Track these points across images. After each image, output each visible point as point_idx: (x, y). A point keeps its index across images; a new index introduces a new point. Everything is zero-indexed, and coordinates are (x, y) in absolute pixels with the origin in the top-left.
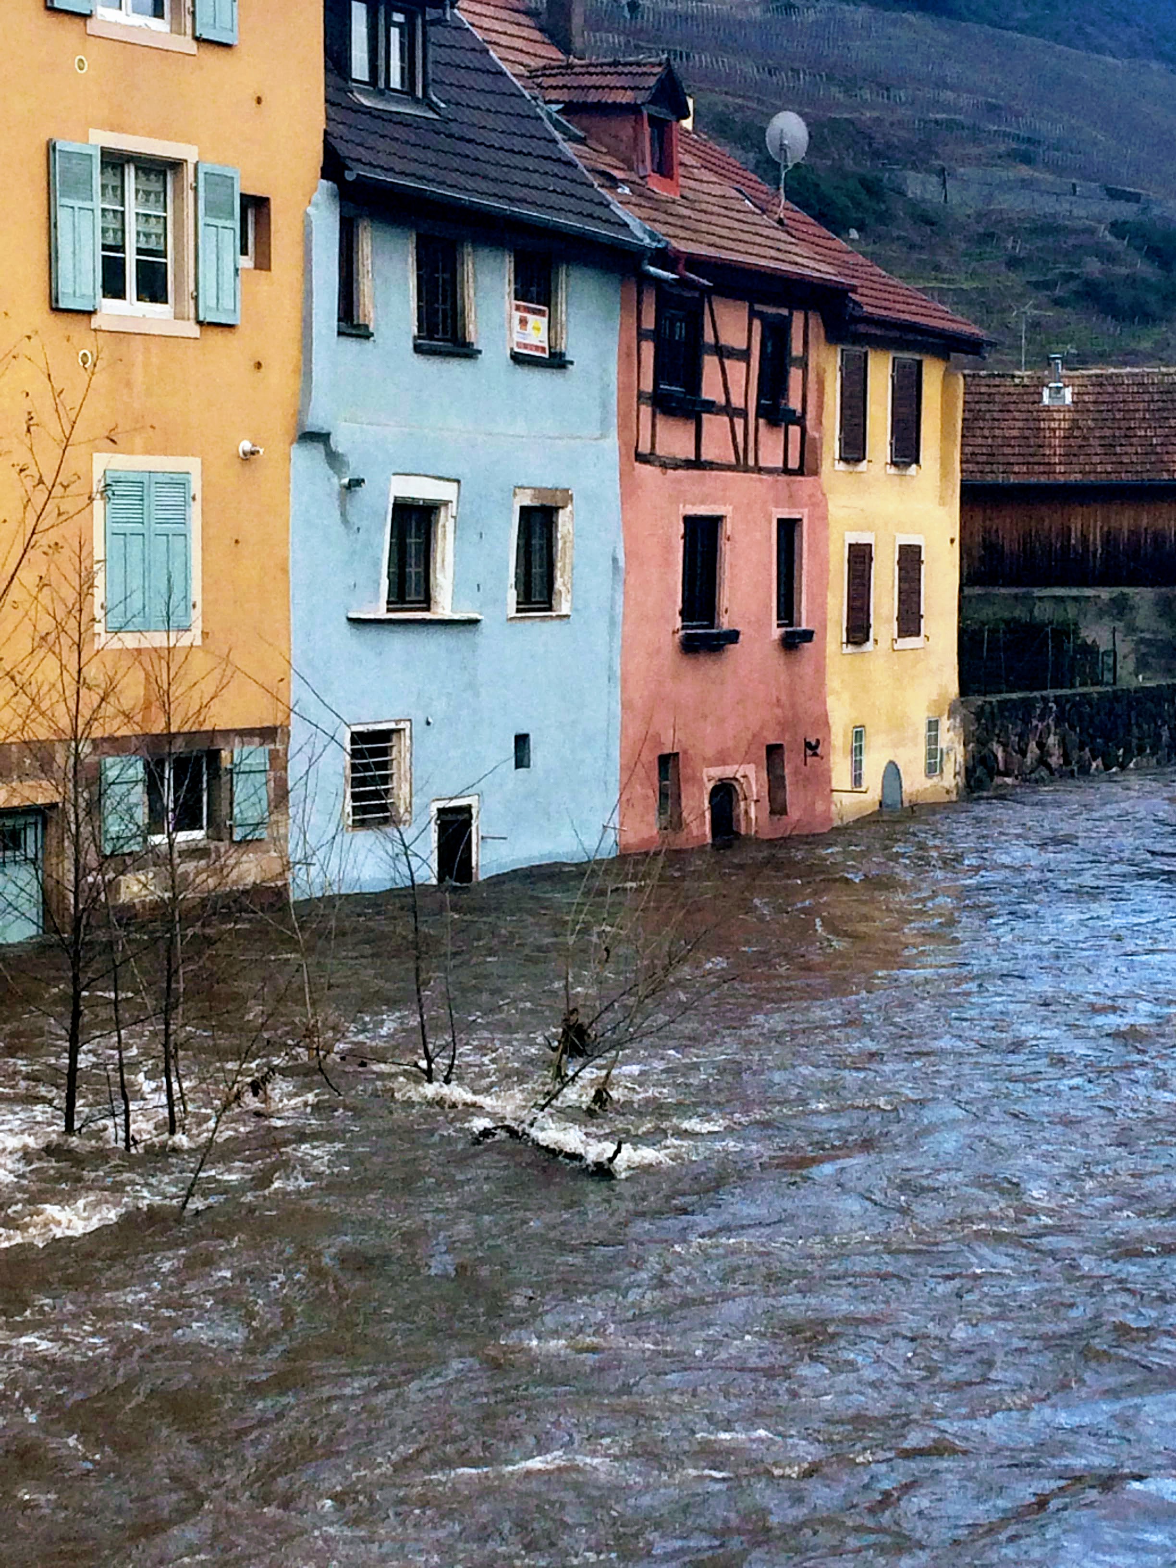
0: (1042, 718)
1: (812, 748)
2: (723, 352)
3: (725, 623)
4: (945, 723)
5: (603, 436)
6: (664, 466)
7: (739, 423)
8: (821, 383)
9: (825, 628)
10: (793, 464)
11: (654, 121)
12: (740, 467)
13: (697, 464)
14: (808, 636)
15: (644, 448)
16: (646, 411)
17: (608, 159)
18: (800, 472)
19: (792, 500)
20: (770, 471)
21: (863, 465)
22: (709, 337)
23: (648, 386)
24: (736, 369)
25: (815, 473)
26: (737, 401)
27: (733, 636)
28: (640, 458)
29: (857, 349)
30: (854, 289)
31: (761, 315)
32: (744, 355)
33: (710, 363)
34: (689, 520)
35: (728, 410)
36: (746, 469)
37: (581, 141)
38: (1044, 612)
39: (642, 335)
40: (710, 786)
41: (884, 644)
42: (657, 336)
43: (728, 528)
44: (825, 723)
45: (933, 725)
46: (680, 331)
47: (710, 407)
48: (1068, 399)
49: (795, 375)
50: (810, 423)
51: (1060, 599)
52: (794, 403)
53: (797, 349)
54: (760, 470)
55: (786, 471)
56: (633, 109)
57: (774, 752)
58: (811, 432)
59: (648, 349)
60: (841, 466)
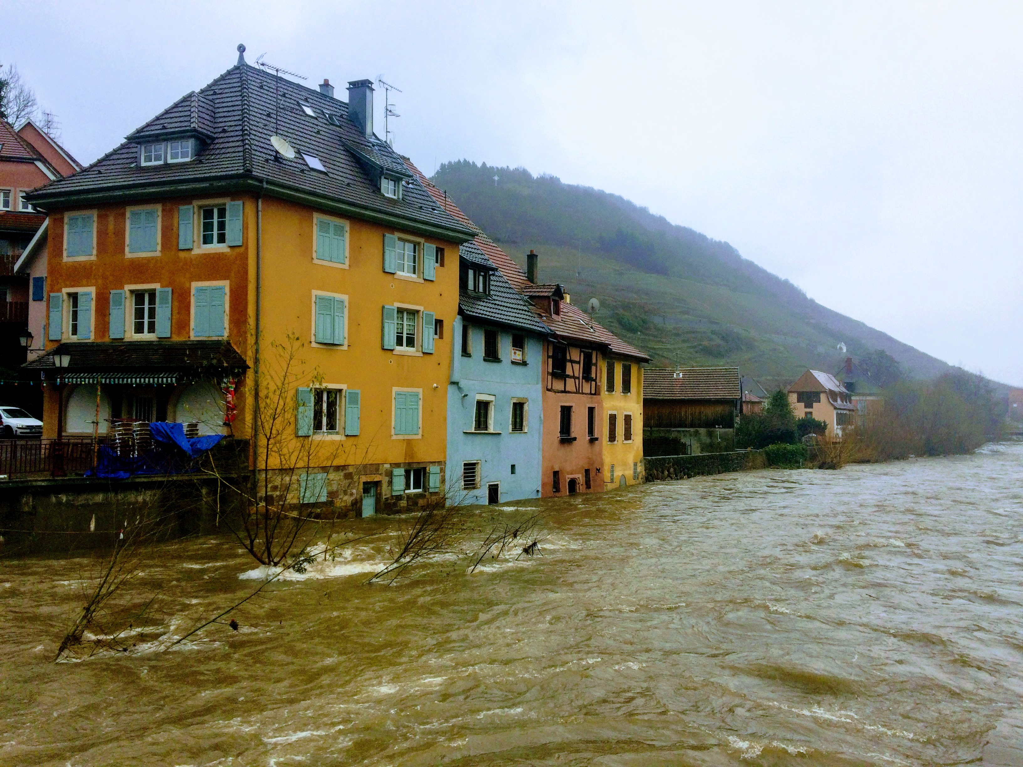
0: (668, 464)
1: (598, 470)
2: (572, 362)
3: (573, 435)
4: (639, 464)
5: (537, 384)
6: (555, 392)
7: (577, 381)
8: (601, 370)
9: (602, 436)
10: (593, 392)
11: (553, 300)
12: (577, 392)
13: (565, 392)
14: (597, 439)
15: (549, 387)
16: (550, 377)
17: (541, 310)
18: (595, 394)
19: (592, 402)
20: (586, 394)
21: (614, 393)
22: (568, 358)
23: (550, 370)
24: (576, 366)
25: (599, 394)
26: (576, 375)
27: (575, 439)
28: (548, 390)
30: (610, 345)
31: (583, 352)
32: (579, 363)
33: (569, 365)
34: (562, 407)
35: (574, 377)
36: (579, 393)
37: (534, 306)
38: (673, 435)
39: (548, 357)
40: (568, 480)
41: (620, 442)
42: (552, 357)
43: (573, 409)
44: (602, 464)
45: (635, 465)
46: (560, 356)
47: (568, 376)
48: (681, 376)
49: (593, 368)
50: (598, 381)
51: (679, 431)
52: (593, 375)
53: (594, 361)
54: (583, 393)
55: (591, 394)
56: (548, 297)
57: (587, 472)
58: (598, 384)
59: (550, 361)
60: (606, 393)
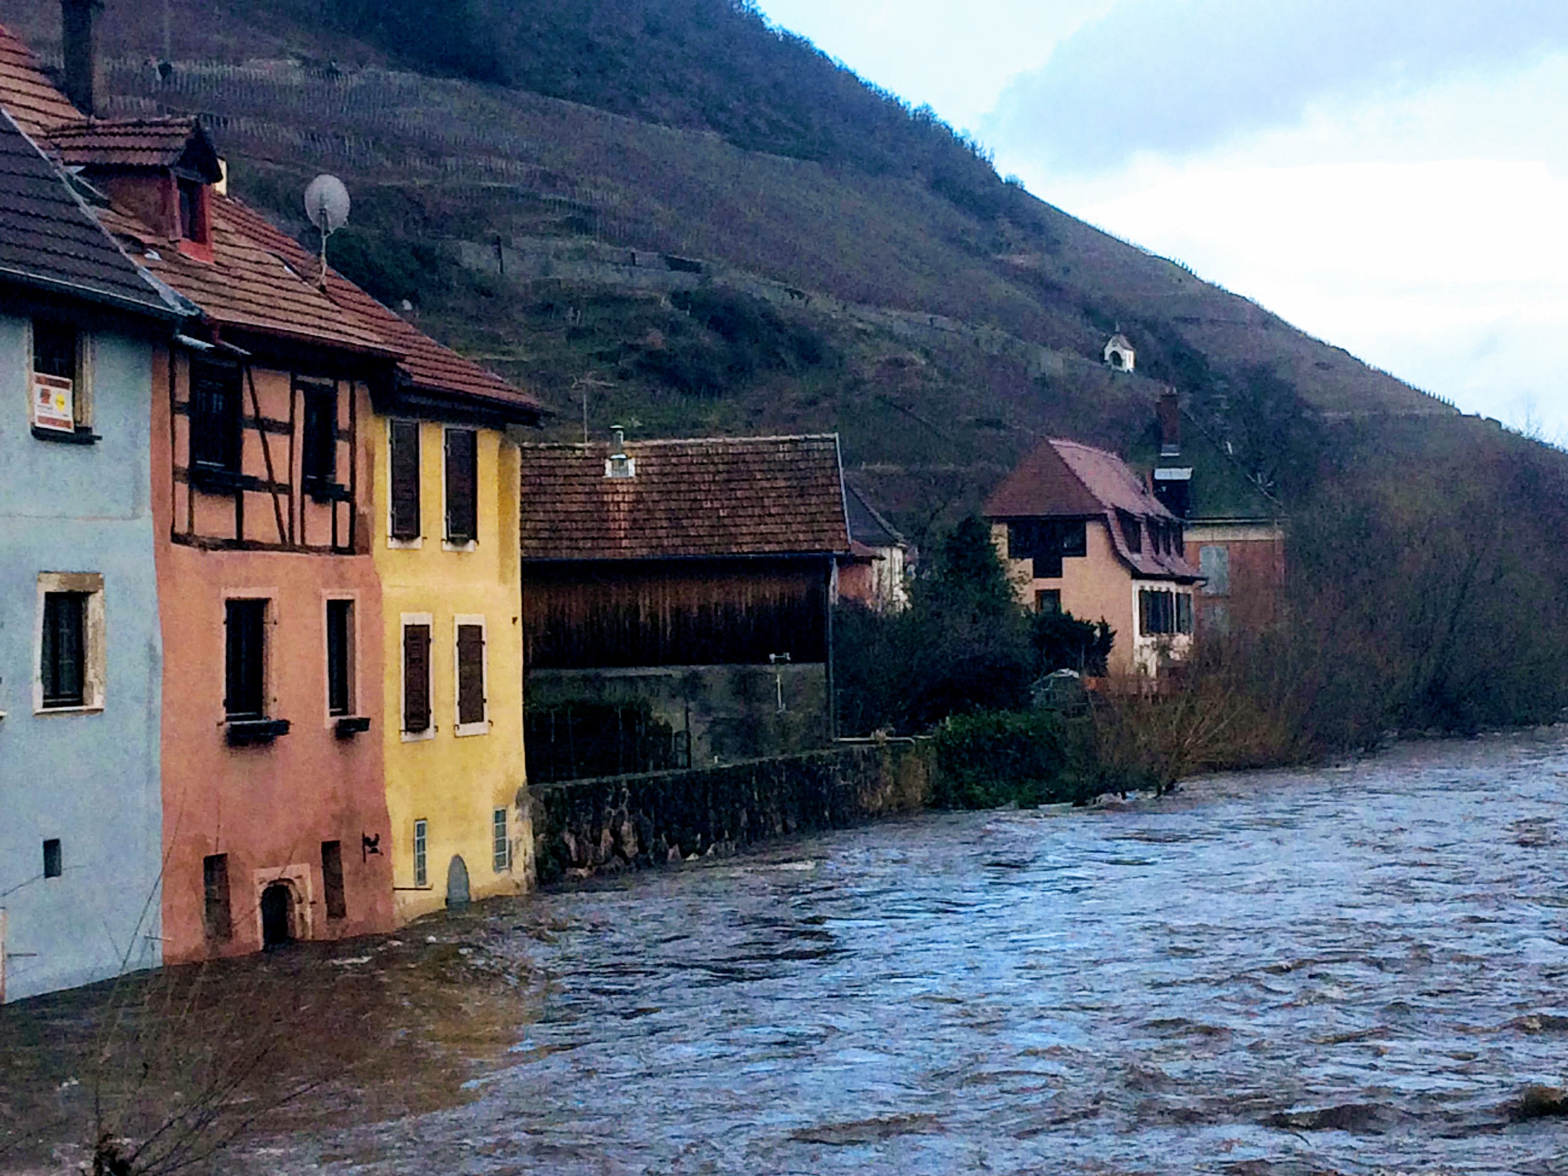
0: (614, 805)
1: (371, 844)
2: (264, 425)
3: (273, 713)
4: (513, 812)
5: (135, 516)
6: (203, 546)
7: (283, 499)
8: (370, 457)
9: (381, 712)
10: (343, 541)
11: (183, 184)
12: (286, 545)
13: (239, 544)
14: (363, 724)
15: (182, 528)
16: (183, 489)
17: (135, 224)
18: (350, 550)
19: (342, 581)
20: (318, 550)
21: (417, 543)
22: (249, 410)
23: (184, 462)
24: (279, 443)
25: (366, 550)
26: (281, 477)
27: (282, 727)
28: (177, 538)
29: (410, 421)
30: (401, 358)
31: (305, 386)
32: (288, 429)
33: (251, 439)
34: (232, 604)
35: (270, 486)
36: (293, 549)
37: (106, 204)
38: (615, 694)
39: (176, 409)
40: (261, 889)
41: (445, 731)
42: (190, 409)
43: (273, 611)
44: (386, 819)
45: (500, 816)
46: (218, 403)
47: (253, 484)
48: (632, 472)
49: (342, 448)
50: (359, 498)
51: (630, 680)
52: (342, 478)
53: (343, 421)
54: (306, 549)
55: (335, 549)
56: (161, 171)
57: (330, 850)
58: (362, 509)
59: (183, 423)
60: (394, 544)
